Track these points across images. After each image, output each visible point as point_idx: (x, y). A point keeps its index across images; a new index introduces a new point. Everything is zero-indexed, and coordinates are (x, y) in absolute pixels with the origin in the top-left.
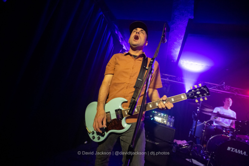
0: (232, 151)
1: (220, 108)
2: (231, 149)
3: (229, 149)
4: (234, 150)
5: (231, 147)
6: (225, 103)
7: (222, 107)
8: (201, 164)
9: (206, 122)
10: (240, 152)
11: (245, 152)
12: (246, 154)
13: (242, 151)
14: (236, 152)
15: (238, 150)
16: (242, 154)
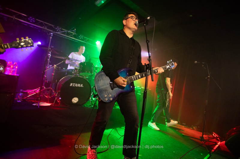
0: (73, 86)
1: (75, 54)
2: (73, 85)
3: (71, 85)
4: (75, 85)
5: (73, 83)
6: (79, 50)
7: (77, 53)
8: (49, 104)
9: (55, 66)
10: (79, 85)
11: (82, 85)
12: (83, 86)
13: (80, 84)
14: (76, 86)
15: (77, 85)
16: (80, 86)
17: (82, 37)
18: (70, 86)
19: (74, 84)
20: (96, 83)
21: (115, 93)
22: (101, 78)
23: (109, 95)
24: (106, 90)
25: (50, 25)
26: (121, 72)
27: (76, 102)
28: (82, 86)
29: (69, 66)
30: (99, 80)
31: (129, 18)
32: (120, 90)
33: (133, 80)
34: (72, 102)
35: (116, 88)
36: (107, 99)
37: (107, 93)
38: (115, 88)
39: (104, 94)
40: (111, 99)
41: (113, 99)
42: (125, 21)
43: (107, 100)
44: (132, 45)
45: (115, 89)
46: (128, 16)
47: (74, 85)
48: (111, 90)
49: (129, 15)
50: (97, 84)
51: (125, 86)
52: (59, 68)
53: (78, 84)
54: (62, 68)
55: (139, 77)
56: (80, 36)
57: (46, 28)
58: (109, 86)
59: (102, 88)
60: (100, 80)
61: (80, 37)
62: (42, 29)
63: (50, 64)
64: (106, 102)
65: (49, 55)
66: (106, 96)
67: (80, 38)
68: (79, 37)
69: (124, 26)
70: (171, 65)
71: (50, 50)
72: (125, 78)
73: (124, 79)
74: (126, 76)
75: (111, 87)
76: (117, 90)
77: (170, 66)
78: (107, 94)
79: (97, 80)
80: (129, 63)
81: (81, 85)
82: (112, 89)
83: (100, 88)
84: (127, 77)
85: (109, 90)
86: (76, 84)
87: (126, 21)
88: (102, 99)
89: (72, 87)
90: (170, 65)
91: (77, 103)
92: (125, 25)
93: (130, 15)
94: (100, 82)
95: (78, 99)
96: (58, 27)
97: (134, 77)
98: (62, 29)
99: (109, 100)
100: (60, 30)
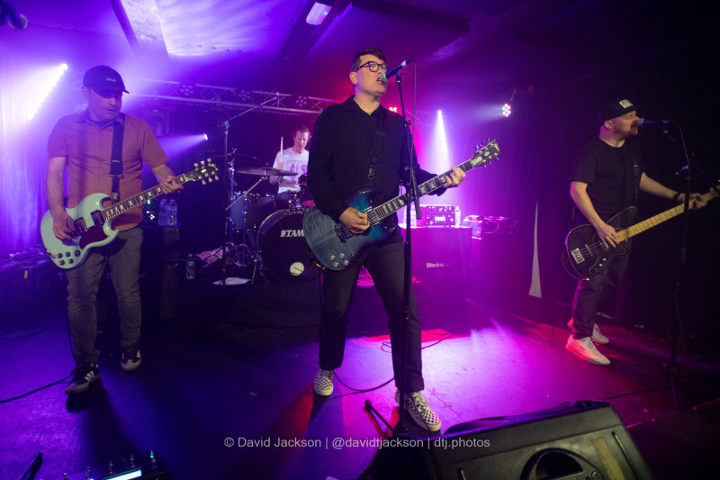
0: (288, 236)
2: (287, 233)
3: (283, 233)
4: (291, 233)
5: (286, 229)
8: (244, 281)
9: (245, 193)
10: (301, 233)
13: (302, 231)
14: (295, 235)
17: (304, 101)
18: (282, 236)
19: (289, 231)
21: (353, 249)
23: (339, 254)
24: (330, 246)
25: (226, 89)
27: (299, 272)
31: (362, 67)
34: (290, 273)
37: (333, 250)
38: (348, 238)
39: (329, 254)
40: (346, 262)
42: (355, 74)
43: (339, 266)
46: (360, 62)
48: (341, 244)
49: (362, 57)
50: (310, 236)
53: (299, 231)
54: (263, 195)
57: (218, 102)
58: (334, 235)
59: (321, 242)
61: (300, 103)
62: (209, 104)
63: (237, 189)
65: (232, 171)
66: (333, 257)
67: (300, 105)
68: (298, 101)
69: (354, 86)
70: (486, 154)
71: (229, 160)
73: (360, 214)
75: (339, 236)
76: (354, 242)
77: (485, 158)
78: (335, 253)
79: (307, 228)
80: (370, 177)
82: (343, 241)
83: (317, 244)
85: (338, 244)
86: (295, 231)
87: (358, 75)
88: (326, 265)
89: (285, 238)
90: (483, 156)
91: (301, 275)
92: (356, 85)
93: (365, 59)
95: (302, 265)
96: (243, 91)
97: (386, 205)
98: (254, 92)
99: (341, 264)
100: (249, 98)
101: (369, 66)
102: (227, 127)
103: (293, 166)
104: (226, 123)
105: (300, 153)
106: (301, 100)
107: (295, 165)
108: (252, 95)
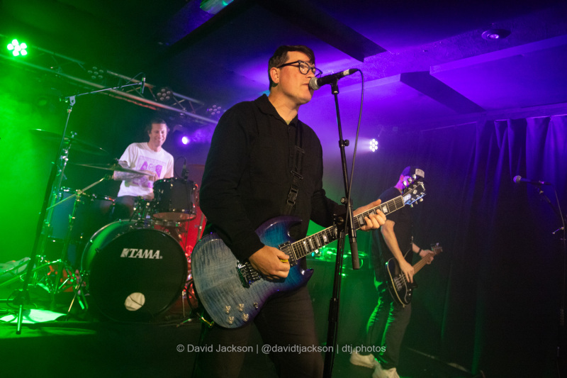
0: (131, 256)
1: (140, 147)
2: (130, 253)
3: (125, 252)
4: (136, 253)
7: (145, 144)
9: (79, 192)
10: (149, 254)
11: (158, 252)
12: (160, 255)
13: (151, 251)
14: (141, 256)
15: (143, 252)
16: (151, 257)
17: (167, 95)
18: (123, 256)
19: (134, 250)
20: (196, 272)
21: (257, 298)
22: (210, 257)
23: (237, 304)
24: (226, 292)
25: (72, 60)
26: (267, 231)
27: (136, 307)
28: (157, 257)
29: (123, 186)
30: (204, 263)
31: (290, 64)
32: (271, 285)
33: (307, 250)
34: (124, 307)
35: (256, 280)
36: (231, 319)
37: (230, 299)
38: (253, 281)
39: (223, 303)
40: (246, 317)
41: (251, 316)
42: (278, 70)
43: (234, 322)
44: (296, 144)
45: (256, 283)
47: (134, 255)
48: (243, 289)
50: (200, 274)
51: (285, 274)
52: (91, 197)
53: (147, 251)
54: (101, 197)
55: (322, 240)
56: (162, 93)
58: (234, 277)
59: (215, 284)
60: (209, 262)
61: (161, 96)
64: (232, 327)
65: (64, 160)
66: (228, 308)
67: (161, 99)
68: (159, 94)
70: (415, 192)
72: (283, 249)
73: (281, 254)
74: (283, 242)
75: (241, 278)
76: (261, 287)
77: (413, 196)
78: (232, 302)
79: (197, 264)
80: (290, 202)
81: (154, 253)
82: (246, 285)
83: (209, 287)
84: (287, 243)
85: (237, 288)
86: (141, 251)
87: (281, 73)
88: (216, 319)
89: (127, 259)
90: (412, 194)
91: (139, 310)
93: (294, 56)
94: (206, 268)
95: (143, 297)
96: (95, 68)
97: (307, 241)
98: (108, 72)
99: (238, 319)
100: (101, 77)
101: (299, 66)
102: (72, 104)
103: (145, 164)
104: (73, 98)
105: (156, 151)
106: (165, 93)
107: (148, 164)
108: (105, 75)
